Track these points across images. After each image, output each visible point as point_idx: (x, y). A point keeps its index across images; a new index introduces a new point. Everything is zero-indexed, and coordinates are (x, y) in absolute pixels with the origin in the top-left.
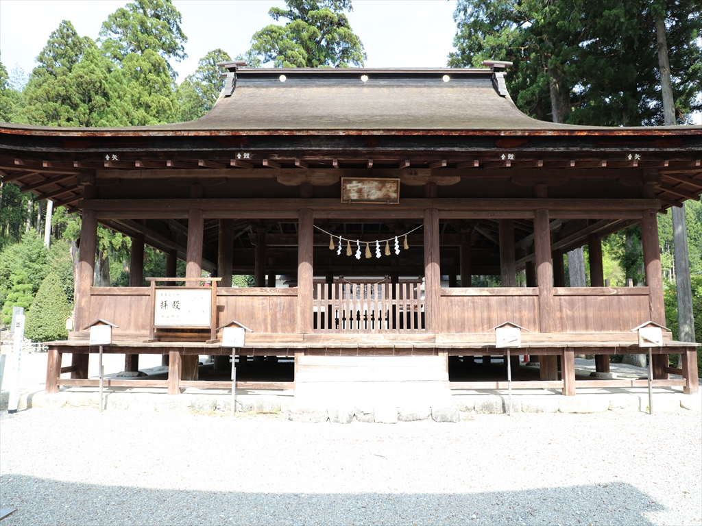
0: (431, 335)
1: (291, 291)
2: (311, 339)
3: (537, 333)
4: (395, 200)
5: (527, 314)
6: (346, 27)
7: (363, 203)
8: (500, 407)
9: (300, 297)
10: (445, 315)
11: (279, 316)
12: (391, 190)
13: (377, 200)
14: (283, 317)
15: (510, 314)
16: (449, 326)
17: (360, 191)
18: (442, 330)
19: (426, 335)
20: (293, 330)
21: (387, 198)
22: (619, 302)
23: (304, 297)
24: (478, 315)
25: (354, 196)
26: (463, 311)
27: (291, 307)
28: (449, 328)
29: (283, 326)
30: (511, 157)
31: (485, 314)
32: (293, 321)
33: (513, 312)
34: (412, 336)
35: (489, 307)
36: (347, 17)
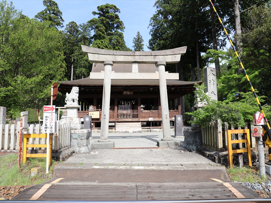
0: (139, 119)
1: (113, 111)
2: (117, 120)
3: (158, 118)
4: (132, 95)
5: (156, 115)
6: (118, 19)
7: (126, 95)
8: (150, 131)
9: (115, 112)
10: (141, 115)
11: (111, 116)
12: (132, 93)
13: (129, 94)
14: (112, 116)
15: (153, 115)
16: (142, 117)
17: (126, 93)
18: (141, 118)
19: (138, 119)
20: (114, 119)
21: (131, 94)
22: (173, 113)
23: (116, 112)
24: (147, 115)
25: (125, 94)
26: (145, 115)
27: (113, 114)
28: (142, 118)
29: (112, 118)
30: (152, 89)
31: (149, 115)
32: (114, 117)
33: (154, 115)
34: (135, 119)
35: (149, 114)
36: (118, 15)
